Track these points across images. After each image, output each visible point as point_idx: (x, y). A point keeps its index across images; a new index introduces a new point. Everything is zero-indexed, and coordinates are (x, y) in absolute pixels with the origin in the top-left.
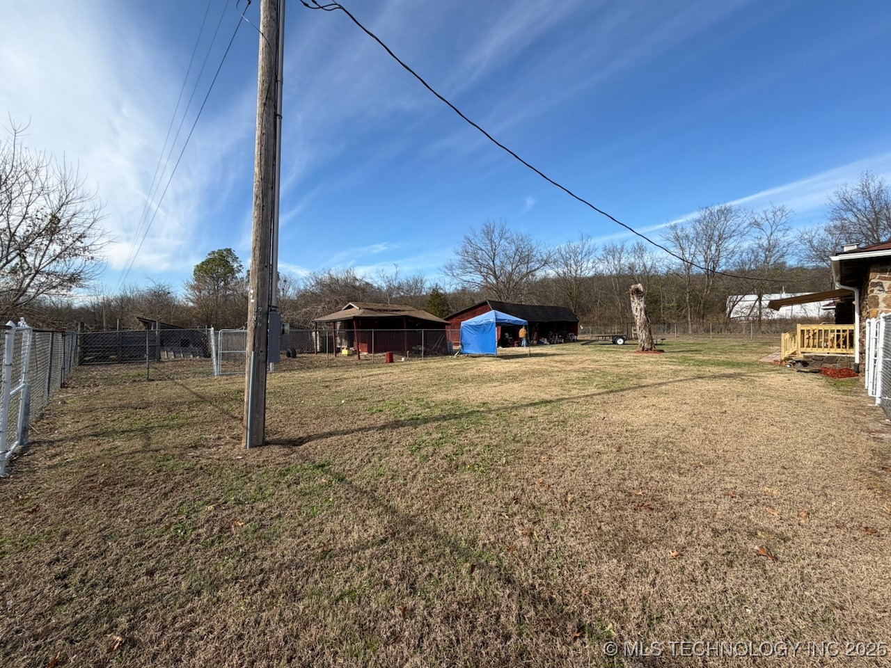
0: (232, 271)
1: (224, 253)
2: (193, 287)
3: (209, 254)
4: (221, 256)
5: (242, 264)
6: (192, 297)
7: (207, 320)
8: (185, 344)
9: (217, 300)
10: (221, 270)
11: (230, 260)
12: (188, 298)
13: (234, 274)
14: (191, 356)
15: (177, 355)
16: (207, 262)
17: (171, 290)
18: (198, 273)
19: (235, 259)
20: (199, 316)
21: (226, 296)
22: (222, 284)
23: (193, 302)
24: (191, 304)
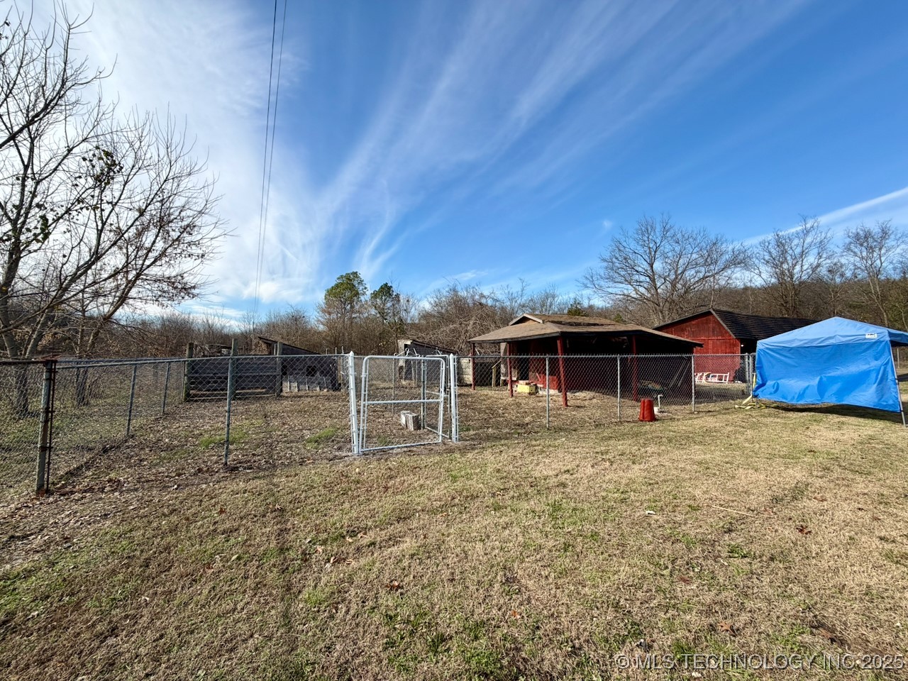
0: (357, 294)
1: (351, 276)
2: (324, 311)
3: (338, 278)
4: (348, 279)
5: (366, 286)
6: (322, 320)
7: (335, 343)
8: (311, 372)
9: (344, 322)
10: (348, 294)
11: (355, 283)
12: (319, 321)
13: (359, 298)
14: (318, 389)
15: (301, 386)
16: (337, 286)
17: (306, 314)
18: (328, 297)
19: (361, 282)
20: (328, 338)
21: (351, 319)
22: (348, 307)
23: (324, 325)
24: (321, 328)
